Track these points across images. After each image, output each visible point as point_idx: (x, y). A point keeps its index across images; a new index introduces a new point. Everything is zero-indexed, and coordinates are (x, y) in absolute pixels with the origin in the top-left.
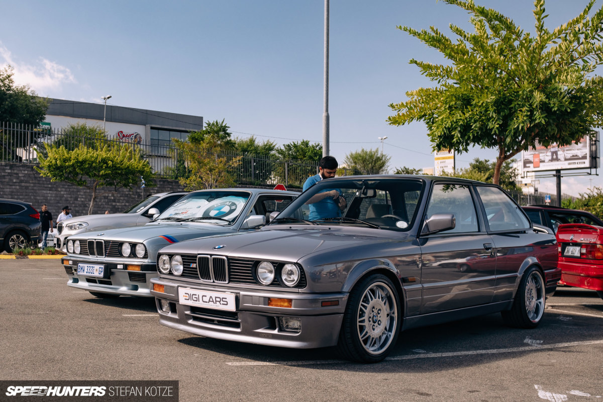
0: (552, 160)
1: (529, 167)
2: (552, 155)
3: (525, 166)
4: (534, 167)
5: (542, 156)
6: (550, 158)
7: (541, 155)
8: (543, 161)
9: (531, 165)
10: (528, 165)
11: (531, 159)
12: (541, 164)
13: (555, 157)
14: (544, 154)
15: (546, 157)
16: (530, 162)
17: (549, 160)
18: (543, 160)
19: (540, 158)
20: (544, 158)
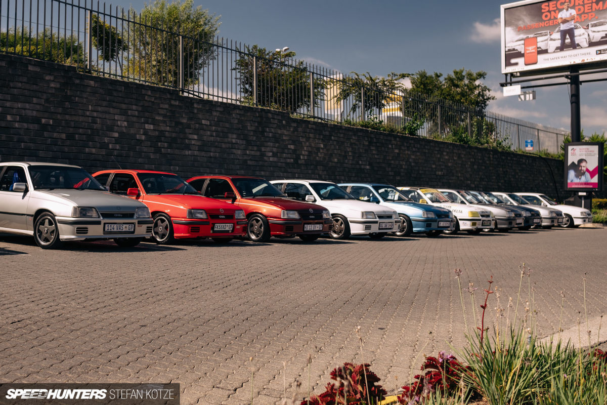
0: (563, 47)
1: (516, 64)
2: (563, 38)
3: (508, 64)
4: (526, 65)
5: (542, 42)
6: (558, 43)
7: (539, 39)
8: (545, 51)
9: (521, 61)
10: (513, 61)
11: (520, 48)
12: (541, 57)
13: (568, 41)
14: (545, 38)
15: (550, 42)
16: (519, 55)
17: (557, 48)
18: (543, 48)
19: (539, 45)
20: (547, 45)
